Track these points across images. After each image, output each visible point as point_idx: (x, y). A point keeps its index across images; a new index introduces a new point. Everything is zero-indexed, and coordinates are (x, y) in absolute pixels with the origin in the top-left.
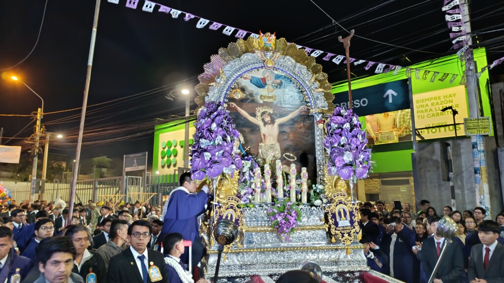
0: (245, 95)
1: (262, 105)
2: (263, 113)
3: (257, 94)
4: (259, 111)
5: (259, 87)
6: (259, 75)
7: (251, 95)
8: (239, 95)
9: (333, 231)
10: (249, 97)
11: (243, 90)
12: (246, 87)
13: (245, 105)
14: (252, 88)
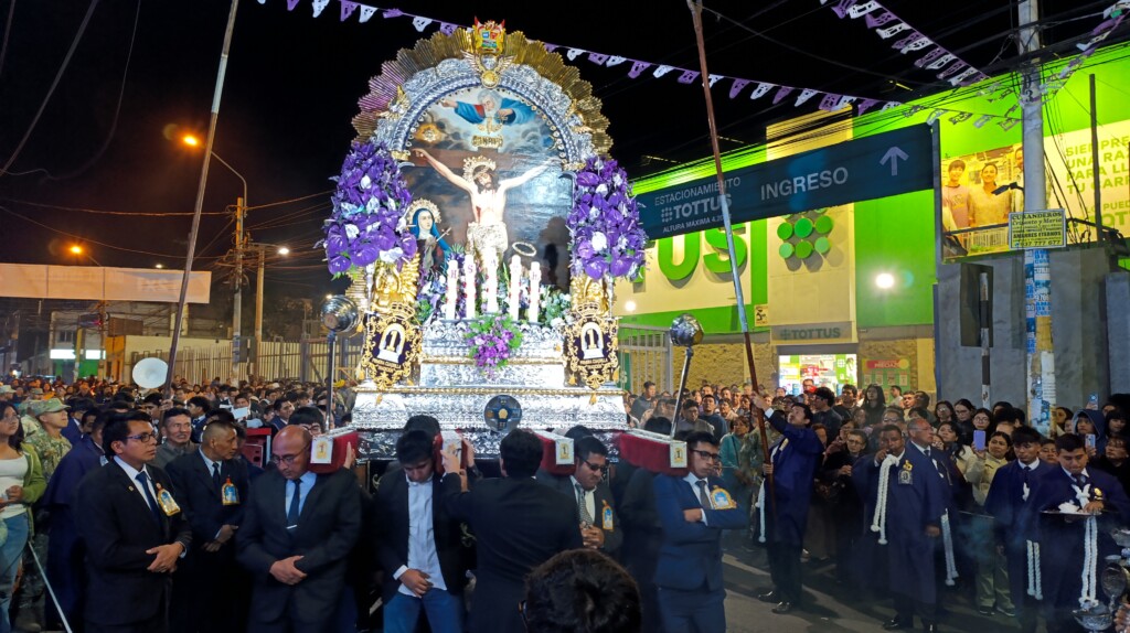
0: (444, 135)
1: (476, 154)
2: (478, 169)
3: (467, 134)
4: (471, 164)
5: (472, 121)
6: (471, 98)
7: (456, 135)
8: (433, 136)
9: (574, 367)
10: (451, 138)
11: (441, 126)
12: (447, 121)
13: (443, 153)
14: (457, 123)
